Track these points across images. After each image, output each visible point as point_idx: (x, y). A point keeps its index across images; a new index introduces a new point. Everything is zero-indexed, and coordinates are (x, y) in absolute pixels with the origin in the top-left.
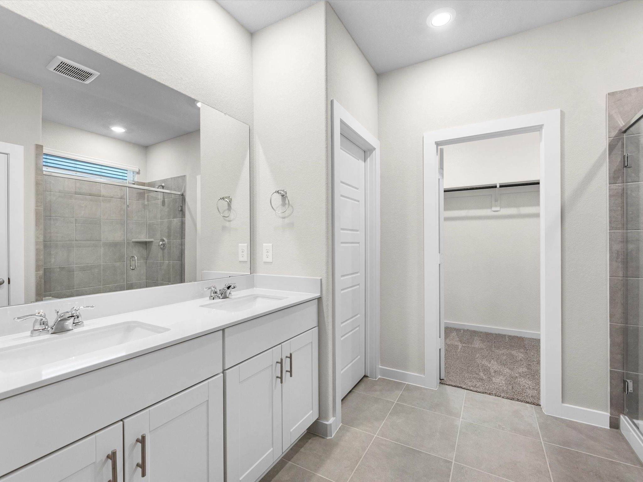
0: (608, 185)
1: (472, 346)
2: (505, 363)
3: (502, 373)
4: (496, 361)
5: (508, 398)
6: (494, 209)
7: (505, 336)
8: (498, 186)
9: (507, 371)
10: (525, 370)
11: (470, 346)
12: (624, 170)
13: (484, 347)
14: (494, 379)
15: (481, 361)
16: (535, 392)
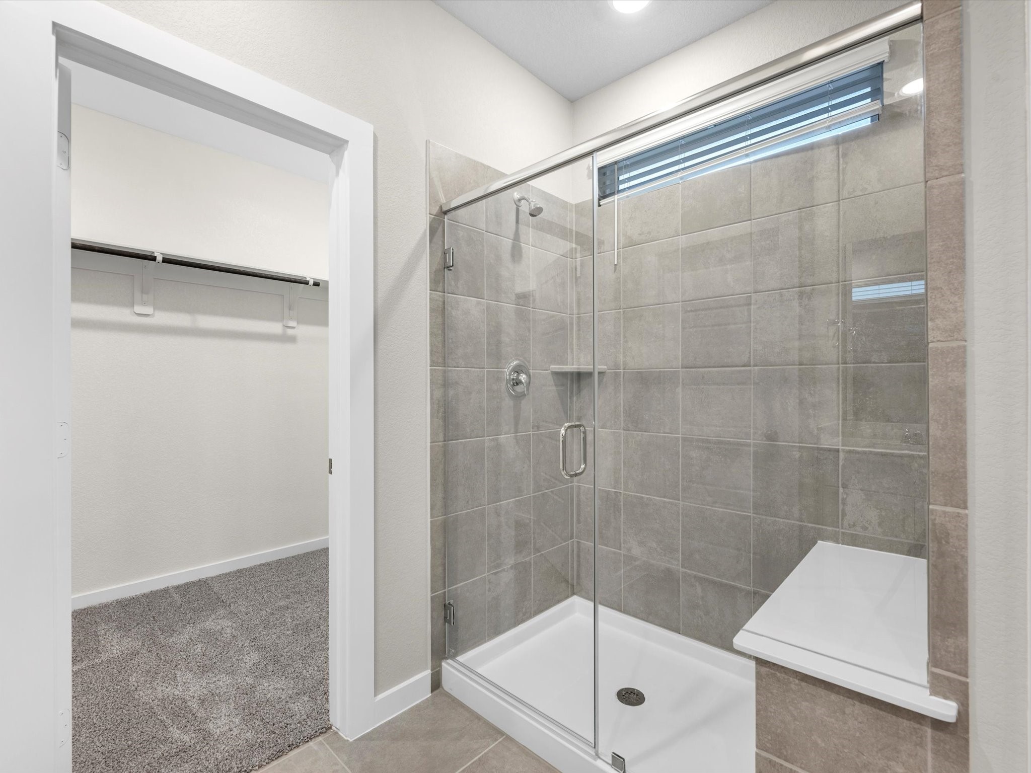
0: (429, 291)
1: (104, 657)
2: (208, 662)
3: (219, 695)
4: (187, 668)
5: (271, 759)
6: (138, 309)
7: (166, 590)
8: (160, 258)
9: (224, 681)
10: (255, 657)
11: (97, 661)
12: (444, 271)
13: (137, 644)
14: (211, 726)
15: (150, 691)
16: (306, 699)
